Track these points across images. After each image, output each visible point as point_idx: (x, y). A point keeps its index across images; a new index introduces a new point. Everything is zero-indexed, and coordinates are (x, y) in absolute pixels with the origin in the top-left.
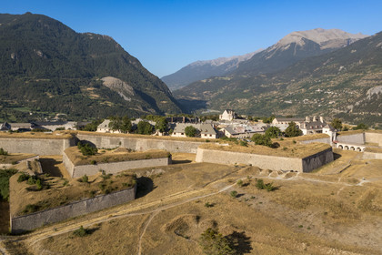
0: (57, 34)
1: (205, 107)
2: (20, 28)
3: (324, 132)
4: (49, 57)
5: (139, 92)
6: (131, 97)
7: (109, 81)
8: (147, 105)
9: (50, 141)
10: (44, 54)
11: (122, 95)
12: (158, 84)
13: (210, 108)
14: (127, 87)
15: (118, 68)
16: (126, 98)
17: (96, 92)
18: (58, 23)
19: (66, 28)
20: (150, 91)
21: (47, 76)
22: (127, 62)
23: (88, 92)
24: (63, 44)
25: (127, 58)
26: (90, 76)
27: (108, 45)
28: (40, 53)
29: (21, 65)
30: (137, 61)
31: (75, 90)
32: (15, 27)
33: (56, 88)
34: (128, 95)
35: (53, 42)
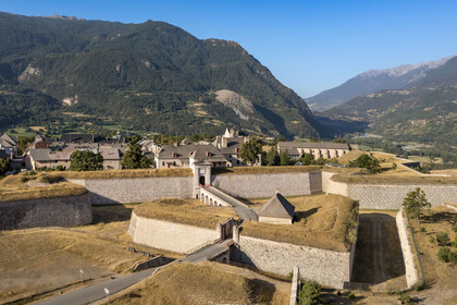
0: (175, 43)
2: (135, 38)
4: (158, 68)
5: (261, 109)
6: (250, 114)
7: (223, 95)
10: (152, 64)
11: (237, 112)
14: (246, 103)
15: (240, 79)
16: (242, 117)
17: (203, 108)
18: (178, 30)
19: (186, 34)
20: (278, 108)
21: (152, 89)
22: (252, 70)
23: (195, 109)
24: (179, 53)
26: (203, 89)
27: (232, 51)
28: (147, 63)
29: (125, 77)
30: (267, 70)
31: (180, 105)
32: (130, 37)
33: (157, 104)
34: (245, 113)
35: (168, 51)
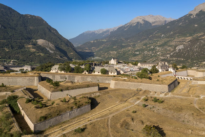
1: (93, 56)
3: (169, 70)
4: (5, 28)
5: (58, 48)
6: (53, 50)
7: (40, 42)
8: (62, 55)
9: (28, 78)
10: (2, 26)
11: (48, 49)
12: (68, 43)
13: (96, 56)
14: (51, 45)
15: (45, 34)
16: (51, 51)
17: (33, 48)
18: (10, 8)
19: (14, 11)
20: (64, 47)
21: (4, 38)
22: (50, 31)
23: (29, 48)
24: (13, 20)
25: (50, 29)
26: (30, 39)
27: (39, 21)
30: (56, 30)
31: (21, 47)
33: (10, 46)
34: (51, 50)
35: (7, 19)
